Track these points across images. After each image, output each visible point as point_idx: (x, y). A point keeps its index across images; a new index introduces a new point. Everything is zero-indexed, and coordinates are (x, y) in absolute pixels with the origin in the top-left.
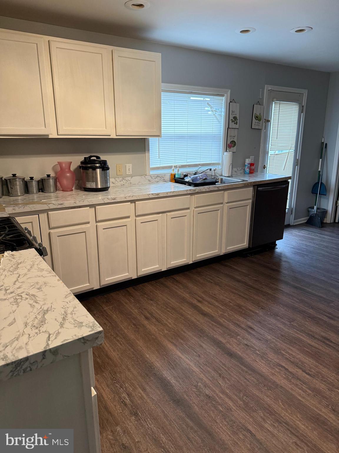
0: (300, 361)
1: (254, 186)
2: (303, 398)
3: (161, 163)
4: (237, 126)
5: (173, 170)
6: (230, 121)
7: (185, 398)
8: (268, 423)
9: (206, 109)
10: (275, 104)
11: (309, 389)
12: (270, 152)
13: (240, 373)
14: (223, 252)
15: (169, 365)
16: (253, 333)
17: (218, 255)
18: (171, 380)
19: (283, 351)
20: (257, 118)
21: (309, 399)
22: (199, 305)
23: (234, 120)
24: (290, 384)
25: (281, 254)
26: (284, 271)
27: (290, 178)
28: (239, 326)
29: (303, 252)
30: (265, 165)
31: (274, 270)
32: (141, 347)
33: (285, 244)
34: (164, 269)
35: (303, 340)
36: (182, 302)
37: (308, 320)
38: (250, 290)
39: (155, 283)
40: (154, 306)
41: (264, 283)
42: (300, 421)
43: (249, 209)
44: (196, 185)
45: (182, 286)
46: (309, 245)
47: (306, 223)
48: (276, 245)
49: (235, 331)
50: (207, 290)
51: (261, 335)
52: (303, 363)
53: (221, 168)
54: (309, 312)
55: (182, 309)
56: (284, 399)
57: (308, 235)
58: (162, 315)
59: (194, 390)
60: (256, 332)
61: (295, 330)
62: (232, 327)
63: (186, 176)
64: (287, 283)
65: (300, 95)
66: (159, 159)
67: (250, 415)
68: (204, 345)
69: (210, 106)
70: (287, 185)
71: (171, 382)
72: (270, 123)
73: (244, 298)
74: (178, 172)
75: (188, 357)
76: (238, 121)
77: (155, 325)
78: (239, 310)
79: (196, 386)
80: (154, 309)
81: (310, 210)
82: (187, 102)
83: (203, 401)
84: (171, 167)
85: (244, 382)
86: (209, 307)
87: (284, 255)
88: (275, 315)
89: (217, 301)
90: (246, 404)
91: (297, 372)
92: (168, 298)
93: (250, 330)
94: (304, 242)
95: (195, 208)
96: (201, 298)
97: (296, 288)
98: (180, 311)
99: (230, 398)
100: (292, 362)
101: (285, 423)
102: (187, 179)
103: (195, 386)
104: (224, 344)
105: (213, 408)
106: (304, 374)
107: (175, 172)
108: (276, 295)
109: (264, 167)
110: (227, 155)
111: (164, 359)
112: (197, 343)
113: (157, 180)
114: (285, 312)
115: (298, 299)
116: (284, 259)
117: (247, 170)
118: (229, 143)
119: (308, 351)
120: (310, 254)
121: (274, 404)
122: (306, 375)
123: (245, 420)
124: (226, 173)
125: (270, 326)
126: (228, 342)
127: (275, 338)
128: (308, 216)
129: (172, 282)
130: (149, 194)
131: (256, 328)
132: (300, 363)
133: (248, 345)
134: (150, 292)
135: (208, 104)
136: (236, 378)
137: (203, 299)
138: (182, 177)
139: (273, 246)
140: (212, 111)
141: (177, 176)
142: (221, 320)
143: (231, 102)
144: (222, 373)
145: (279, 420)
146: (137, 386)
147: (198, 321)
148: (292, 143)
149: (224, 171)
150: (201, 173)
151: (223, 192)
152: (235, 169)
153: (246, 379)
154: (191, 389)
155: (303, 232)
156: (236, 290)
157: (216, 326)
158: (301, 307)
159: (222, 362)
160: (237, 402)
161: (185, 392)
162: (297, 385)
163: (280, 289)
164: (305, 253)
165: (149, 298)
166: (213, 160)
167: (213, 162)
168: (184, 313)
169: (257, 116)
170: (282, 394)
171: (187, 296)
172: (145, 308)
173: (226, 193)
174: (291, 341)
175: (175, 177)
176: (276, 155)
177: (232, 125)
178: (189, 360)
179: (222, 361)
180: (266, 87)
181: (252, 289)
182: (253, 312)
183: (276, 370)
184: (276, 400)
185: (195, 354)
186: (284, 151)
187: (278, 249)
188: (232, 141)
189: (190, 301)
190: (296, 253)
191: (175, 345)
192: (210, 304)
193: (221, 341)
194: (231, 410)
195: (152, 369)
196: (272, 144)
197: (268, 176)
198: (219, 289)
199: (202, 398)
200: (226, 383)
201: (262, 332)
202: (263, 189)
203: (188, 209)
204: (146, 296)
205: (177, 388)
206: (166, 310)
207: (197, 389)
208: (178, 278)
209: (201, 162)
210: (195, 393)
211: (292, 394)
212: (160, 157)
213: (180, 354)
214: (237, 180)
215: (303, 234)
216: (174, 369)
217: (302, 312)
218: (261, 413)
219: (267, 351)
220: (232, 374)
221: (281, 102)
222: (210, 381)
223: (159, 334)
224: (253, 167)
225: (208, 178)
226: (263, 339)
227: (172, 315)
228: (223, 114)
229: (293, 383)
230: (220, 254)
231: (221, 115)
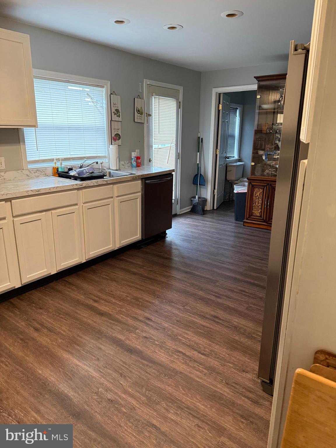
0: (195, 343)
1: (142, 179)
2: (201, 378)
3: (40, 156)
4: (120, 119)
5: (55, 163)
6: (113, 114)
7: (85, 409)
8: (171, 412)
9: (86, 99)
10: (154, 99)
11: (205, 369)
12: (153, 145)
13: (141, 368)
14: (117, 246)
15: (65, 377)
16: (151, 323)
17: (112, 250)
18: (69, 393)
19: (180, 336)
20: (138, 111)
21: (205, 378)
22: (95, 305)
23: (116, 113)
24: (188, 368)
25: (171, 242)
26: (175, 259)
27: (173, 171)
28: (137, 319)
29: (189, 239)
30: (150, 159)
31: (166, 258)
32: (32, 364)
33: (174, 232)
34: (54, 272)
35: (196, 322)
36: (77, 305)
37: (199, 302)
38: (146, 282)
39: (44, 288)
40: (44, 314)
41: (158, 272)
42: (200, 402)
43: (139, 202)
44: (83, 179)
45: (76, 288)
46: (194, 231)
47: (190, 211)
48: (167, 234)
49: (133, 325)
50: (104, 288)
51: (158, 324)
52: (197, 344)
53: (108, 161)
54: (199, 294)
55: (77, 313)
56: (184, 384)
57: (192, 222)
58: (54, 323)
59: (95, 397)
60: (154, 322)
61: (188, 313)
62: (130, 321)
63: (70, 169)
64: (178, 270)
65: (176, 92)
66: (38, 152)
67: (153, 409)
68: (103, 346)
69: (90, 97)
70: (172, 177)
71: (70, 395)
72: (151, 117)
73: (141, 290)
74: (61, 165)
75: (86, 363)
76: (120, 114)
77: (47, 336)
78: (136, 303)
79: (97, 393)
80: (44, 318)
81: (192, 199)
82: (65, 91)
83: (105, 407)
84: (52, 160)
85: (146, 376)
86: (106, 306)
87: (174, 243)
88: (170, 302)
89: (114, 298)
90: (149, 399)
91: (193, 355)
92: (61, 303)
93: (148, 322)
94: (190, 229)
95: (84, 203)
96: (97, 297)
97: (186, 272)
98: (75, 316)
99: (133, 396)
100: (188, 346)
101: (186, 408)
102: (72, 173)
103: (95, 393)
104: (124, 342)
105: (116, 412)
106: (200, 355)
107: (58, 165)
108: (169, 282)
109: (150, 161)
110: (113, 149)
111: (60, 371)
112: (95, 346)
113: (36, 174)
114: (179, 298)
115: (189, 283)
116: (174, 247)
117: (134, 164)
118: (113, 135)
119: (201, 332)
120: (196, 240)
121: (175, 392)
122: (201, 355)
123: (149, 415)
124: (113, 166)
125: (166, 314)
126: (127, 338)
127: (172, 325)
128: (192, 205)
129: (63, 285)
130: (28, 191)
131: (153, 318)
132: (195, 345)
133: (147, 338)
134: (39, 299)
135: (87, 94)
136: (137, 374)
137: (100, 298)
138: (66, 170)
139: (163, 235)
140: (93, 102)
141: (60, 170)
142: (119, 317)
143: (111, 94)
144: (123, 372)
145: (181, 406)
146: (30, 410)
147: (95, 322)
148: (173, 138)
149: (111, 164)
150: (88, 166)
151: (112, 185)
152: (122, 163)
153: (147, 373)
154: (92, 397)
155: (188, 220)
156: (132, 283)
157: (114, 324)
158: (192, 290)
159: (122, 361)
160: (140, 399)
161: (86, 402)
162: (194, 368)
163: (173, 275)
164: (191, 239)
165: (38, 306)
166: (99, 153)
167: (99, 155)
168: (79, 316)
169: (138, 110)
170: (182, 380)
171: (81, 298)
172: (34, 318)
173: (115, 186)
174: (186, 325)
175: (58, 170)
176: (160, 148)
177: (115, 118)
178: (87, 366)
179: (122, 359)
180: (144, 81)
181: (147, 279)
182: (150, 302)
183: (174, 357)
184: (177, 387)
185: (94, 358)
186: (166, 145)
187: (169, 237)
188: (117, 134)
189: (86, 302)
190: (184, 240)
191: (71, 353)
192: (107, 302)
193: (120, 339)
194: (135, 409)
195: (46, 385)
196: (155, 138)
197: (154, 169)
198: (116, 285)
199: (104, 404)
200: (128, 381)
201: (159, 321)
202: (150, 182)
203: (76, 204)
204: (34, 305)
205: (76, 400)
206: (58, 318)
207: (97, 396)
208: (71, 280)
209: (86, 155)
210: (97, 401)
211: (191, 378)
212: (38, 149)
213: (77, 362)
214: (125, 173)
215: (189, 222)
216: (71, 379)
217: (193, 295)
218: (164, 404)
219: (165, 339)
220: (133, 371)
221: (160, 97)
222: (112, 383)
223: (52, 344)
224: (139, 161)
225: (95, 172)
226: (161, 327)
227: (67, 322)
228: (105, 106)
229: (191, 366)
230: (114, 249)
231: (102, 107)
